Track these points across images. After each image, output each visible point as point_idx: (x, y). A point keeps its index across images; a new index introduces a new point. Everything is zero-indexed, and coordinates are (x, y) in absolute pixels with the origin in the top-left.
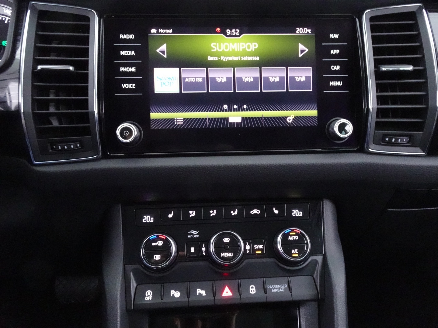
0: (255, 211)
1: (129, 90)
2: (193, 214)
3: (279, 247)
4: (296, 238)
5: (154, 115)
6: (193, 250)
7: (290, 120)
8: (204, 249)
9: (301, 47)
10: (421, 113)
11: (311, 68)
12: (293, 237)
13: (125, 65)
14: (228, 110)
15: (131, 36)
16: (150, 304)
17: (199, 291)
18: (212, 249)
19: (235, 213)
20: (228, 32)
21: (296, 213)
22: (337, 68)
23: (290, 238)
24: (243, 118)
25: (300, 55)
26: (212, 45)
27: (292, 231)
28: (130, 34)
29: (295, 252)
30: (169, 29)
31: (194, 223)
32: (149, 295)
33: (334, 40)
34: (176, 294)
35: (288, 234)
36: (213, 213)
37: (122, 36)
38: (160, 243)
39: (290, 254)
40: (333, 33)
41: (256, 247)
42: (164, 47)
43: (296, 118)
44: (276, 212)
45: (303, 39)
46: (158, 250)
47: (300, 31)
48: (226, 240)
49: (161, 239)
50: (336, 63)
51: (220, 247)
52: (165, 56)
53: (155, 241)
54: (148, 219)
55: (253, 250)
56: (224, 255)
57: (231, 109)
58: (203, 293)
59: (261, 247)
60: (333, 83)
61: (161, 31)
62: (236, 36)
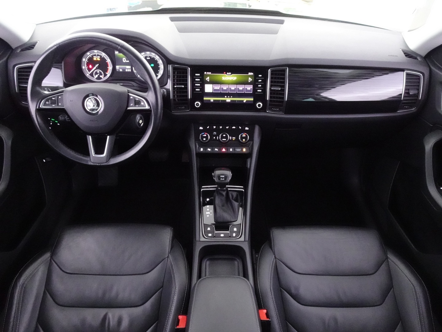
0: (234, 127)
1: (198, 91)
2: (215, 127)
3: (240, 138)
4: (245, 136)
5: (205, 99)
6: (214, 138)
7: (245, 101)
8: (218, 138)
9: (250, 79)
10: (283, 102)
11: (252, 85)
12: (244, 136)
13: (197, 83)
14: (226, 98)
15: (199, 75)
16: (202, 151)
17: (216, 149)
18: (220, 138)
19: (227, 127)
20: (228, 73)
21: (247, 129)
22: (260, 86)
23: (243, 136)
24: (231, 100)
25: (249, 81)
26: (223, 78)
27: (244, 134)
28: (198, 74)
29: (244, 140)
30: (210, 72)
31: (215, 130)
32: (202, 149)
33: (260, 77)
34: (209, 150)
35: (242, 135)
36: (221, 127)
37: (196, 75)
38: (205, 135)
39: (242, 140)
40: (260, 75)
41: (233, 138)
42: (208, 78)
43: (247, 101)
44: (240, 128)
45: (250, 76)
46: (205, 137)
47: (250, 74)
48: (224, 135)
49: (206, 134)
50: (260, 84)
51: (222, 137)
52: (209, 81)
53: (204, 135)
54: (201, 128)
55: (232, 139)
56: (223, 139)
57: (227, 97)
58: (217, 150)
59: (234, 138)
60: (258, 91)
61: (207, 73)
62: (230, 75)
